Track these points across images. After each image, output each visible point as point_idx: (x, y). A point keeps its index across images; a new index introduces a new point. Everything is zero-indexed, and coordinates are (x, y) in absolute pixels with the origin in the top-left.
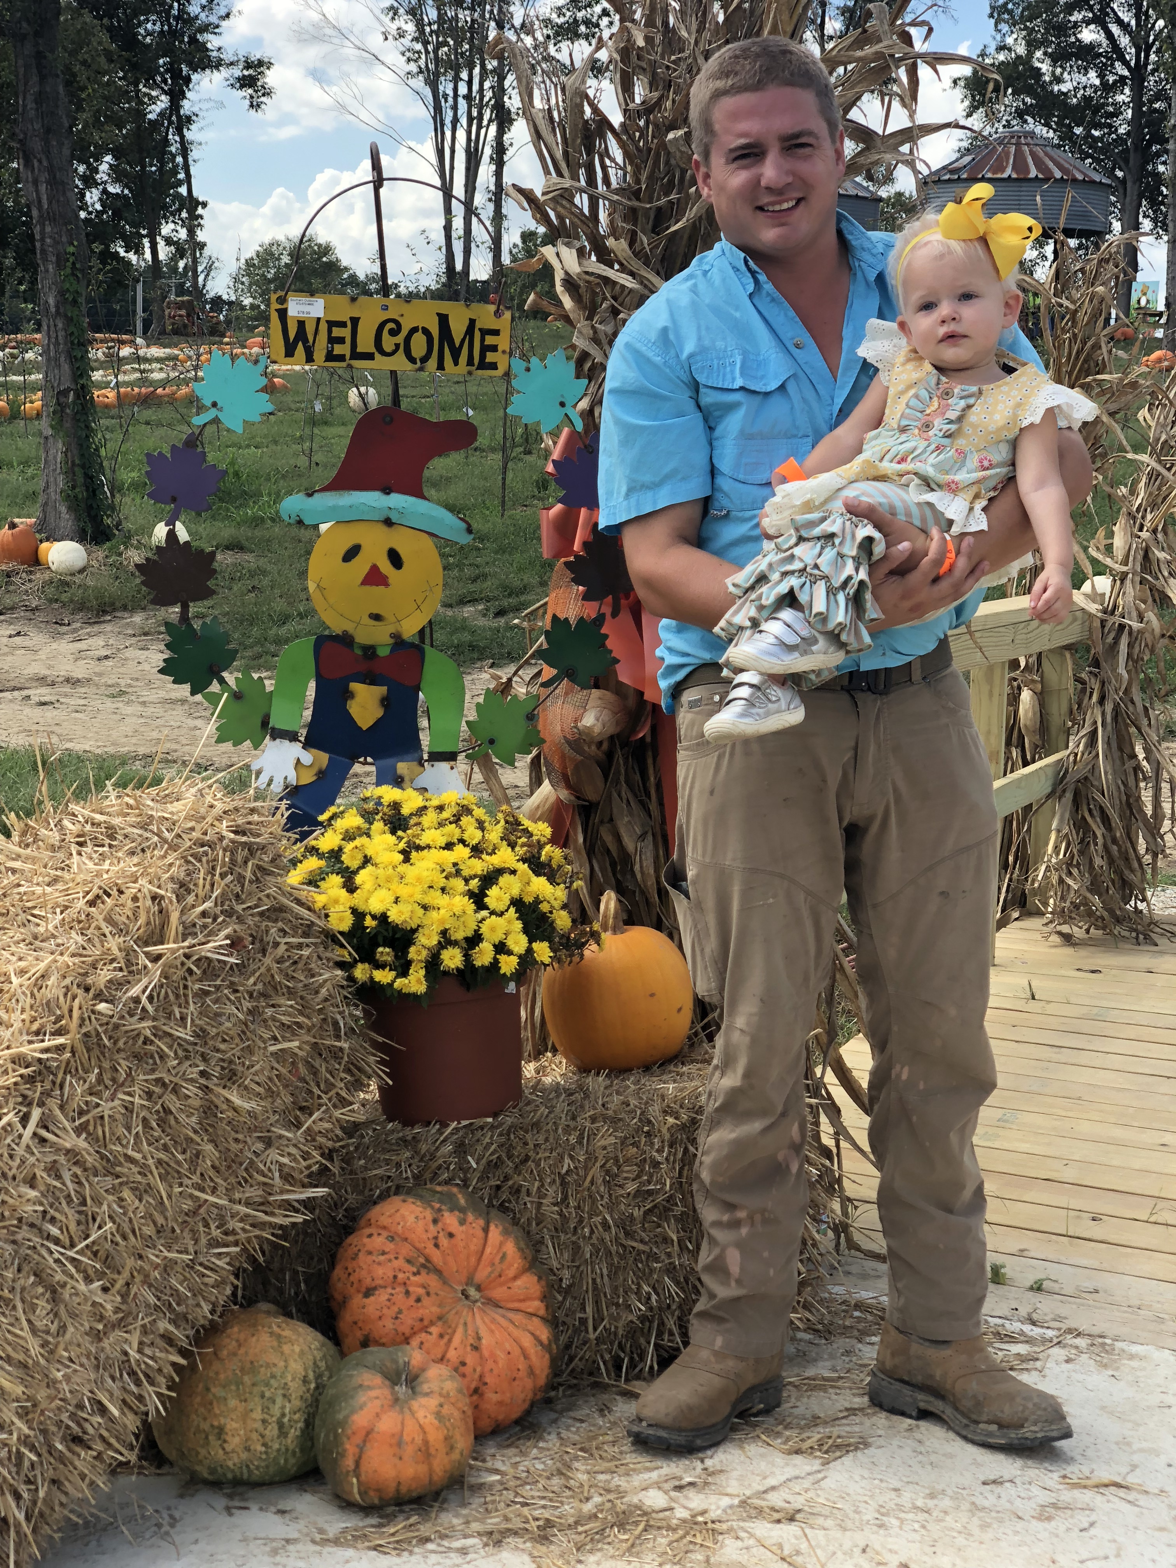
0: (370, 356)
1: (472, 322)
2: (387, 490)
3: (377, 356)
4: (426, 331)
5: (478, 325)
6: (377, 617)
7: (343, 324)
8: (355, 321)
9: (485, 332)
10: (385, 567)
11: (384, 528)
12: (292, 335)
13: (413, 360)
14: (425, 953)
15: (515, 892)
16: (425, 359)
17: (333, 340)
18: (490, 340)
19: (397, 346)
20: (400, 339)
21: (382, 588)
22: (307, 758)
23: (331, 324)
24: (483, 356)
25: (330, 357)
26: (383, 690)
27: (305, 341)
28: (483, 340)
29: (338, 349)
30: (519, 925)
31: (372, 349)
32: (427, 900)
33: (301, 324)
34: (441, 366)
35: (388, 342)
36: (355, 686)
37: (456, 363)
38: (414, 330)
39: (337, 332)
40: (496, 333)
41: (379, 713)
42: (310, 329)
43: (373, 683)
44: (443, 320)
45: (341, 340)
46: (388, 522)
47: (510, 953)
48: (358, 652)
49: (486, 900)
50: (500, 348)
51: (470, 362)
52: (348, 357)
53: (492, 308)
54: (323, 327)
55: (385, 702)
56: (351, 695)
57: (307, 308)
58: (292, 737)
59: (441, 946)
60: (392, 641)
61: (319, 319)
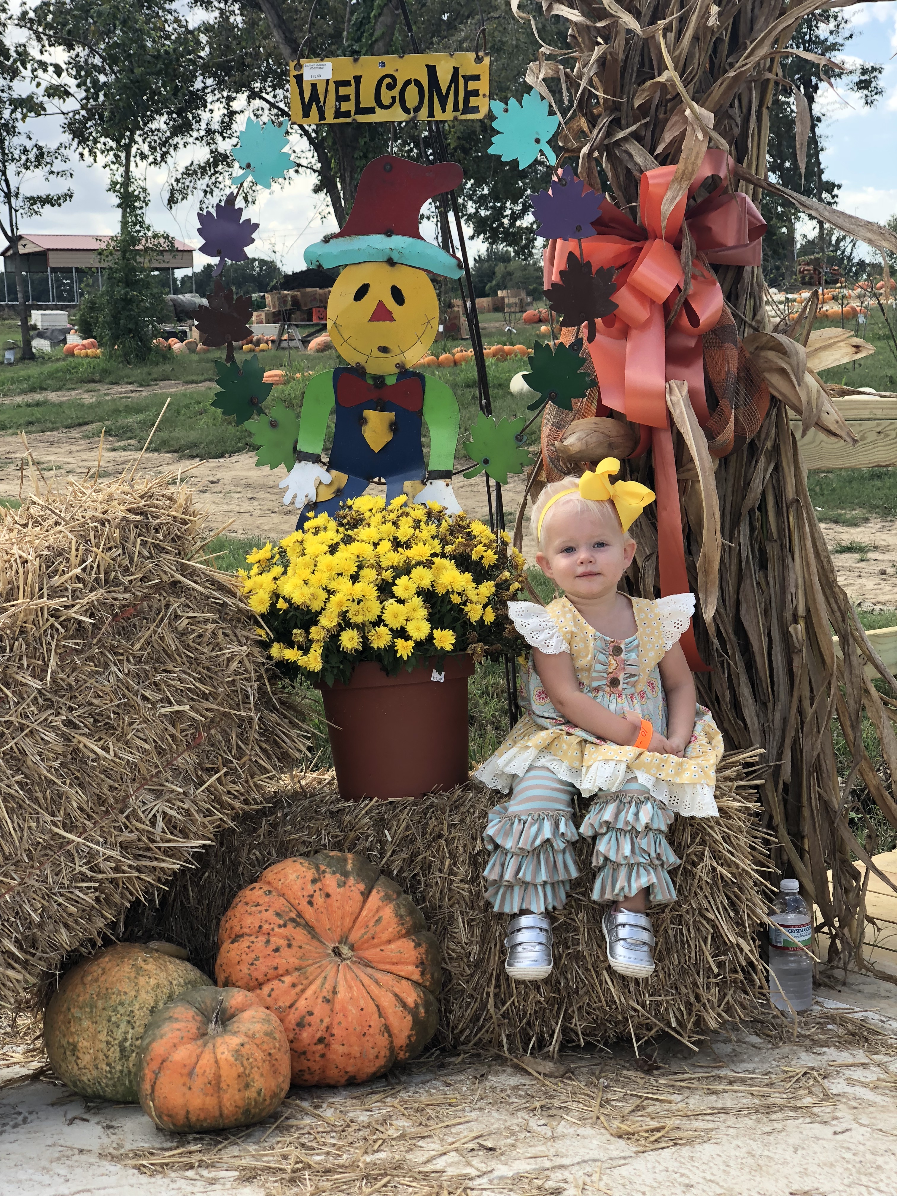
0: (371, 111)
1: (456, 70)
2: (389, 233)
3: (378, 109)
4: (418, 83)
5: (461, 73)
6: (384, 350)
7: (347, 83)
8: (358, 79)
9: (468, 78)
10: (390, 303)
11: (387, 267)
12: (307, 97)
13: (406, 110)
14: (323, 634)
15: (426, 583)
16: (417, 109)
17: (340, 99)
18: (472, 85)
19: (394, 98)
20: (396, 92)
21: (388, 323)
22: (326, 477)
23: (339, 84)
24: (466, 101)
25: (338, 114)
26: (392, 415)
27: (318, 102)
28: (466, 86)
29: (346, 106)
30: (423, 612)
31: (373, 104)
32: (332, 586)
33: (314, 86)
34: (431, 114)
35: (386, 96)
36: (369, 413)
37: (444, 111)
38: (408, 83)
39: (343, 91)
40: (477, 78)
41: (389, 437)
42: (321, 90)
43: (383, 410)
44: (432, 70)
45: (347, 98)
46: (391, 262)
47: (407, 638)
48: (370, 382)
49: (394, 588)
50: (481, 93)
51: (456, 108)
52: (353, 113)
53: (472, 55)
54: (332, 87)
55: (394, 427)
56: (363, 421)
57: (317, 72)
58: (315, 459)
59: (341, 628)
60: (397, 371)
61: (328, 80)
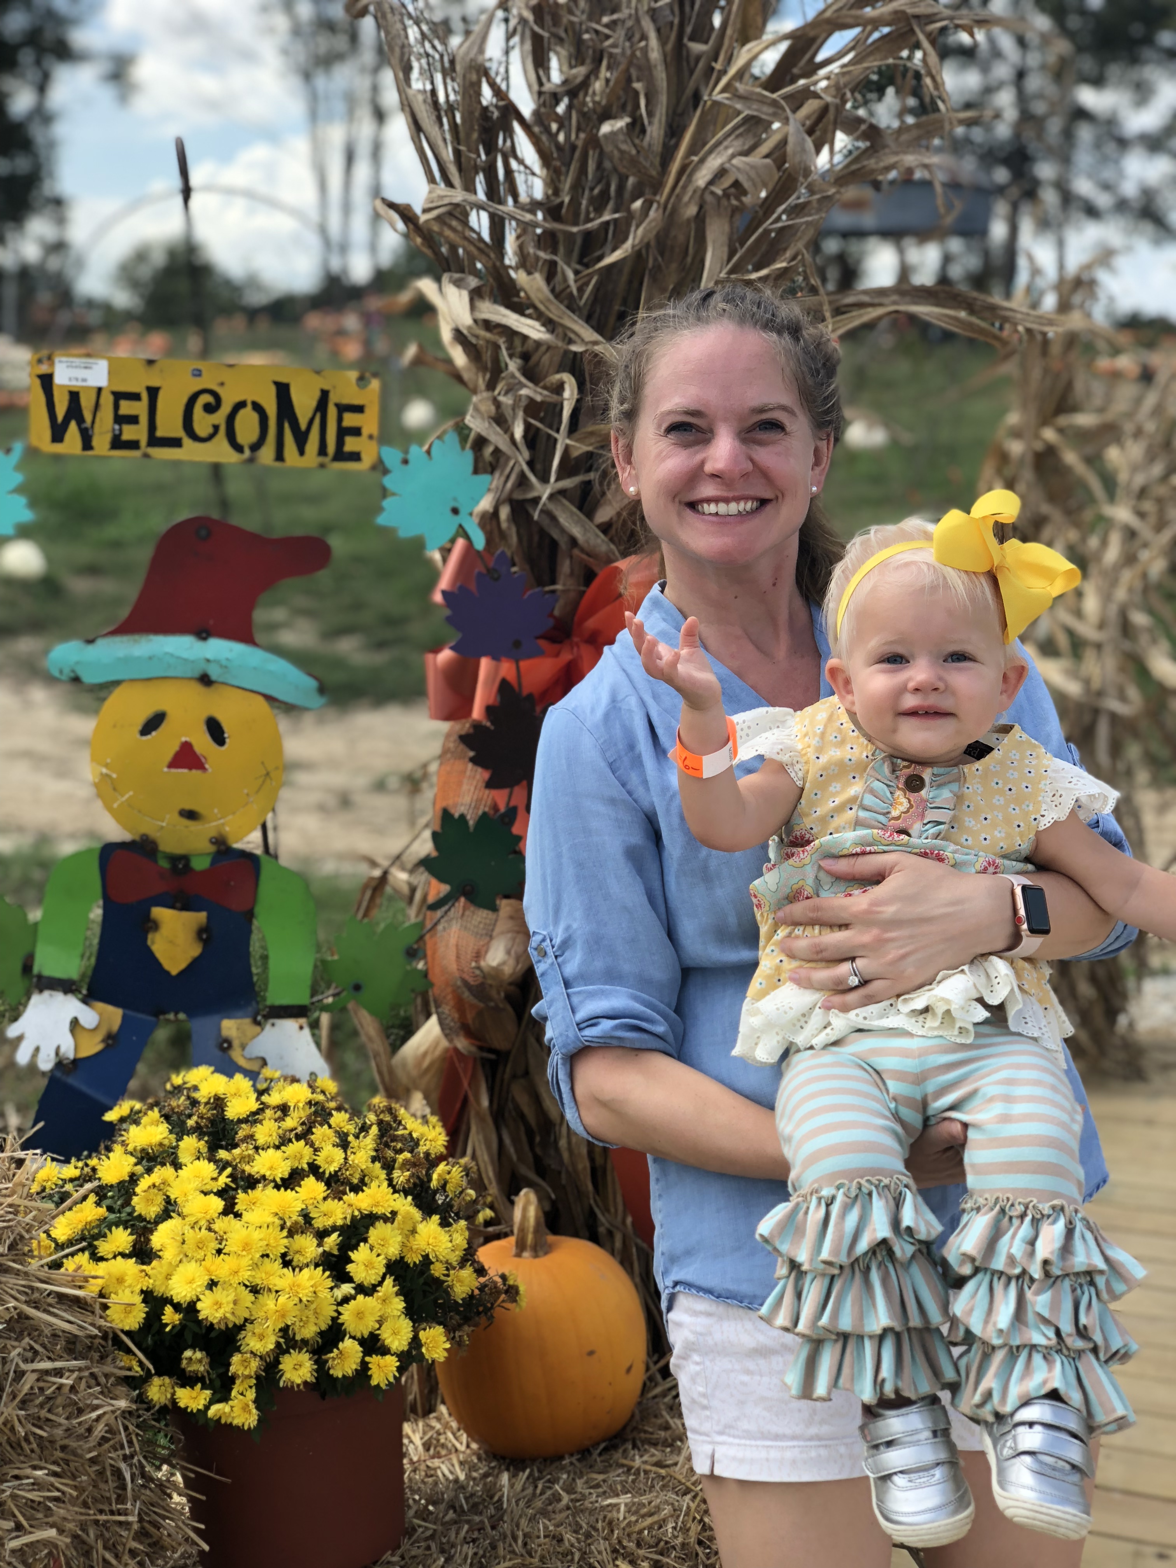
0: (176, 443)
1: (324, 395)
3: (187, 442)
4: (257, 407)
5: (333, 399)
7: (135, 397)
8: (153, 392)
9: (342, 409)
12: (61, 411)
13: (239, 448)
14: (255, 1364)
15: (393, 1251)
16: (255, 447)
17: (120, 419)
18: (350, 420)
19: (216, 428)
20: (220, 417)
23: (118, 396)
24: (340, 443)
25: (117, 443)
26: (202, 916)
27: (80, 420)
28: (340, 420)
29: (129, 433)
30: (399, 1304)
31: (179, 432)
32: (259, 1279)
33: (74, 396)
34: (280, 456)
35: (202, 423)
37: (302, 452)
38: (240, 405)
39: (126, 407)
40: (359, 409)
42: (87, 403)
43: (185, 908)
44: (283, 391)
45: (133, 420)
46: (205, 680)
47: (384, 1351)
48: (164, 864)
49: (350, 1268)
50: (365, 432)
51: (322, 450)
52: (144, 442)
53: (353, 375)
54: (107, 401)
55: (204, 934)
57: (81, 373)
61: (100, 390)
